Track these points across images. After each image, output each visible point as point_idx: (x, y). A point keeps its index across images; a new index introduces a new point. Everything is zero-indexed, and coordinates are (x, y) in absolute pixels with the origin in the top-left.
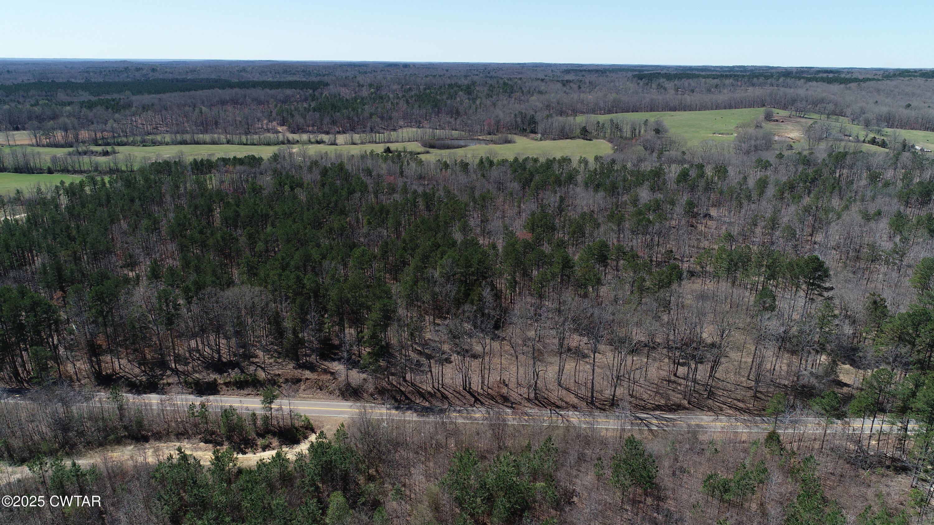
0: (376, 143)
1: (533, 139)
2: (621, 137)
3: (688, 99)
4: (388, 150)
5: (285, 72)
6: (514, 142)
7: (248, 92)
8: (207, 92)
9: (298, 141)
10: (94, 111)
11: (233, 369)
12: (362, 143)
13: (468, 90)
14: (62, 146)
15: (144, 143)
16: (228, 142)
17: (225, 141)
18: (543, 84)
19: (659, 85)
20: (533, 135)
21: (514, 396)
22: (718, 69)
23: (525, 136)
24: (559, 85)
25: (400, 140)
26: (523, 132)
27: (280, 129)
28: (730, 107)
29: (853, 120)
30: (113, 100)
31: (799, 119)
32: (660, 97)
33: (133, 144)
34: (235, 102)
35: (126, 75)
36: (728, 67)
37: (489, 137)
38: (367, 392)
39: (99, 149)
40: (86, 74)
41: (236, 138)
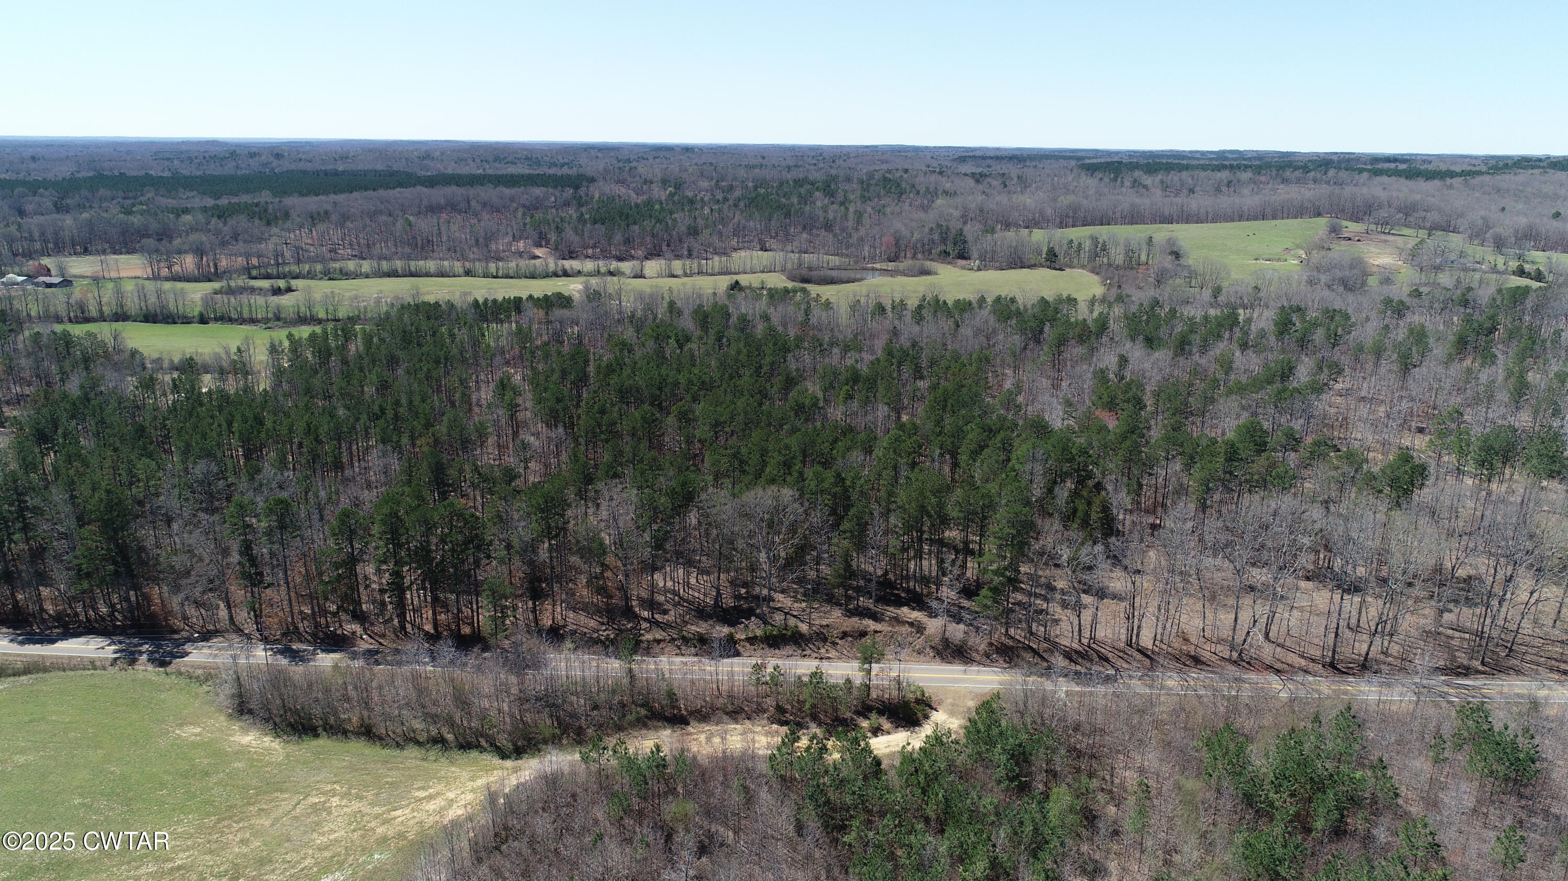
0: (707, 274)
1: (963, 268)
2: (1110, 265)
3: (1195, 203)
4: (736, 286)
5: (497, 159)
6: (936, 274)
7: (472, 192)
8: (408, 192)
9: (579, 272)
10: (232, 222)
11: (748, 618)
12: (686, 275)
13: (829, 188)
14: (196, 280)
15: (329, 275)
16: (468, 273)
17: (461, 271)
18: (944, 179)
19: (1135, 181)
20: (963, 262)
21: (1206, 655)
22: (1198, 156)
23: (949, 263)
24: (971, 182)
25: (748, 270)
26: (945, 256)
27: (538, 252)
28: (1264, 217)
29: (1471, 237)
30: (257, 205)
31: (1383, 237)
32: (1147, 201)
33: (310, 276)
34: (453, 207)
35: (234, 164)
36: (1212, 152)
37: (891, 266)
38: (977, 651)
39: (265, 284)
40: (167, 163)
41: (479, 267)
